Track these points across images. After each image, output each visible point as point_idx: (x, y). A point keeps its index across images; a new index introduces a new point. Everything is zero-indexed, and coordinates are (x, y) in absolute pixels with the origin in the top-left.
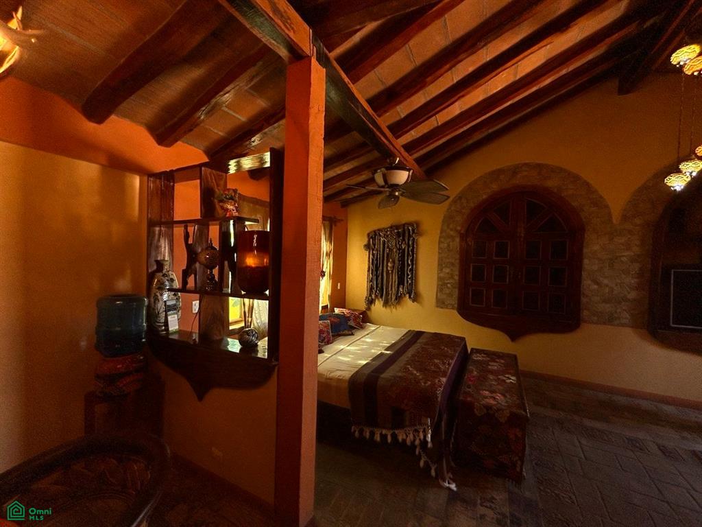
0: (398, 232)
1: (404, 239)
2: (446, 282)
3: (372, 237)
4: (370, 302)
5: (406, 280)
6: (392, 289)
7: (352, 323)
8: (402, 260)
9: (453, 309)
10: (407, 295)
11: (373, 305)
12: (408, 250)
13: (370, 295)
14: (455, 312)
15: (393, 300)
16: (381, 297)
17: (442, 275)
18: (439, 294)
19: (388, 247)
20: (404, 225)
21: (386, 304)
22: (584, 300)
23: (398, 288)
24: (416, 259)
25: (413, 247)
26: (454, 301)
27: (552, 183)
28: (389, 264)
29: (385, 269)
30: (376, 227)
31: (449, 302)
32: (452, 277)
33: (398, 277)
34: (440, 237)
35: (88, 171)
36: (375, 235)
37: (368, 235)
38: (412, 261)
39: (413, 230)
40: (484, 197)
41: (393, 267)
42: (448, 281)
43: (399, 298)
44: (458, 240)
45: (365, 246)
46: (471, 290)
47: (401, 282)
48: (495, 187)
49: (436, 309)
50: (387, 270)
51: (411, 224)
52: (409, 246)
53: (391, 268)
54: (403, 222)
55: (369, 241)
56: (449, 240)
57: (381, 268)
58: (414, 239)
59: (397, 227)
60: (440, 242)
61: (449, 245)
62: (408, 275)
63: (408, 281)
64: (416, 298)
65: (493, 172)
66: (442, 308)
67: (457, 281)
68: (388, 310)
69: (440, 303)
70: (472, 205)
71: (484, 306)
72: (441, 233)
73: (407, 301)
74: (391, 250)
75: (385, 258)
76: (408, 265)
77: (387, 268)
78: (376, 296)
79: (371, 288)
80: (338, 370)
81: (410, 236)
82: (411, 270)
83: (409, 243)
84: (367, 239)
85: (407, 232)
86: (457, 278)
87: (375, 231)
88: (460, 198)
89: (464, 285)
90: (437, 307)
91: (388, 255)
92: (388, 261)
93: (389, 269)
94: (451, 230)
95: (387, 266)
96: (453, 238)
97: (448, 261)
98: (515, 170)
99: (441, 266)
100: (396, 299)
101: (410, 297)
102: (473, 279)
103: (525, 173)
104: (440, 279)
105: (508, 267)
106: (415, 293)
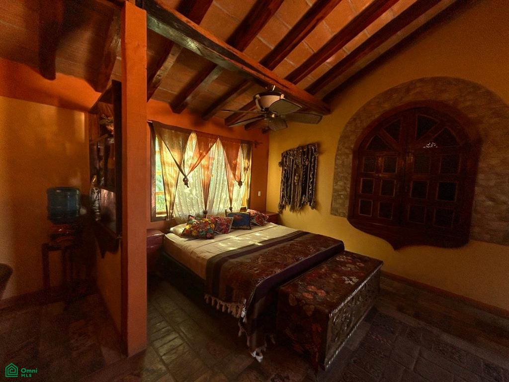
0: (304, 152)
1: (308, 158)
2: (340, 193)
3: (284, 156)
4: (282, 207)
5: (307, 191)
6: (297, 197)
7: (254, 221)
8: (306, 174)
9: (344, 216)
10: (309, 203)
11: (284, 210)
12: (310, 165)
13: (282, 202)
14: (346, 219)
15: (298, 206)
16: (290, 204)
17: (336, 187)
18: (333, 203)
19: (296, 163)
20: (308, 146)
21: (293, 209)
22: (474, 215)
23: (302, 196)
24: (316, 174)
25: (315, 164)
26: (345, 210)
27: (447, 97)
28: (296, 178)
29: (293, 182)
30: (287, 148)
31: (341, 211)
32: (345, 189)
33: (302, 189)
34: (336, 155)
35: (48, 111)
36: (287, 154)
37: (282, 154)
38: (313, 175)
39: (315, 149)
40: (377, 116)
41: (299, 179)
42: (342, 193)
43: (302, 206)
44: (351, 156)
45: (280, 163)
46: (360, 200)
47: (304, 193)
48: (387, 106)
49: (331, 216)
50: (294, 183)
51: (313, 144)
52: (311, 163)
53: (296, 181)
54: (308, 143)
55: (283, 160)
56: (343, 157)
57: (290, 181)
58: (315, 157)
59: (303, 147)
60: (336, 159)
61: (343, 162)
62: (309, 187)
63: (309, 192)
64: (315, 206)
65: (386, 93)
66: (335, 215)
67: (349, 193)
68: (295, 214)
69: (334, 211)
70: (365, 125)
71: (371, 216)
72: (337, 151)
73: (308, 207)
74: (298, 166)
75: (293, 174)
76: (310, 179)
77: (294, 181)
78: (286, 203)
79: (283, 196)
80: (207, 252)
81: (312, 155)
82: (312, 183)
83: (311, 160)
84: (281, 158)
85: (310, 151)
86: (348, 190)
87: (287, 152)
88: (355, 119)
89: (354, 197)
90: (331, 214)
91: (295, 170)
92: (295, 175)
93: (295, 181)
94: (346, 148)
95: (294, 179)
96: (347, 155)
97: (342, 175)
98: (408, 88)
99: (336, 179)
100: (300, 206)
101: (310, 205)
102: (362, 192)
103: (418, 90)
104: (335, 191)
105: (395, 182)
106: (314, 202)
